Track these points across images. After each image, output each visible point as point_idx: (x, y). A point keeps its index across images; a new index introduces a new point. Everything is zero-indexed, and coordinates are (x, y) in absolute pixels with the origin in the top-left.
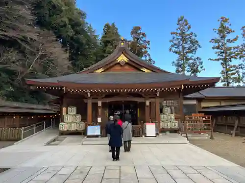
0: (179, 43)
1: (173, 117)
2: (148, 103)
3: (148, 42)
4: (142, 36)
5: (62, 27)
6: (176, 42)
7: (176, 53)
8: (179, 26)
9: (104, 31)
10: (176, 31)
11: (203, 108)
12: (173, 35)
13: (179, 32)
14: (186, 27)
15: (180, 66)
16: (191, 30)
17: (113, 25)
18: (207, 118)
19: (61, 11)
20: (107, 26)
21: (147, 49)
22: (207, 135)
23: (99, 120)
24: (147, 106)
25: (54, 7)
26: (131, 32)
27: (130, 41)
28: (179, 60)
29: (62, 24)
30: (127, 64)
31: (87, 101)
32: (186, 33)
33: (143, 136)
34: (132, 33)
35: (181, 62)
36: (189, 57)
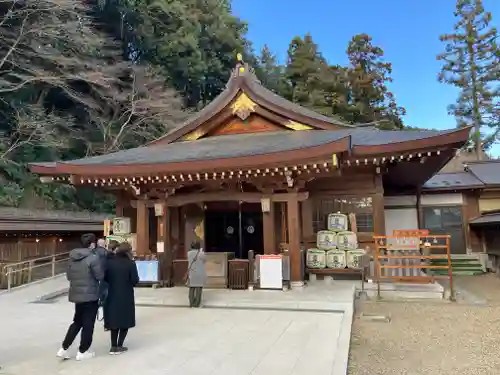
0: (461, 59)
1: (352, 238)
2: (266, 206)
3: (388, 66)
4: (372, 54)
5: (181, 55)
6: (454, 58)
7: (456, 83)
8: (460, 18)
9: (291, 56)
10: (453, 32)
11: (485, 214)
12: (447, 42)
13: (462, 31)
14: (478, 18)
15: (468, 114)
16: (493, 24)
17: (308, 39)
18: (435, 241)
19: (180, 24)
20: (296, 42)
21: (386, 84)
22: (441, 289)
23: (160, 247)
24: (267, 213)
25: (163, 17)
26: (346, 49)
27: (345, 69)
28: (463, 100)
29: (181, 50)
30: (253, 115)
31: (136, 205)
32: (481, 33)
33: (251, 288)
34: (350, 51)
35: (469, 104)
36: (491, 91)
